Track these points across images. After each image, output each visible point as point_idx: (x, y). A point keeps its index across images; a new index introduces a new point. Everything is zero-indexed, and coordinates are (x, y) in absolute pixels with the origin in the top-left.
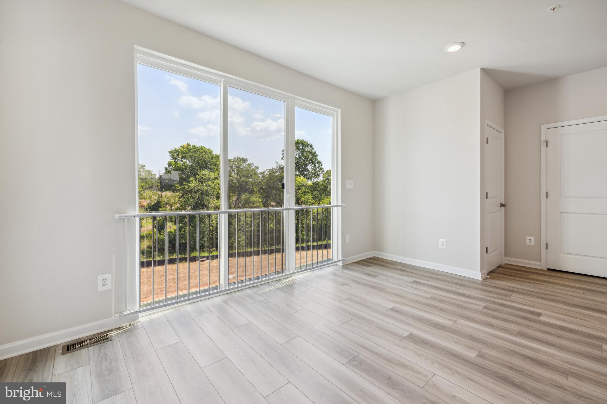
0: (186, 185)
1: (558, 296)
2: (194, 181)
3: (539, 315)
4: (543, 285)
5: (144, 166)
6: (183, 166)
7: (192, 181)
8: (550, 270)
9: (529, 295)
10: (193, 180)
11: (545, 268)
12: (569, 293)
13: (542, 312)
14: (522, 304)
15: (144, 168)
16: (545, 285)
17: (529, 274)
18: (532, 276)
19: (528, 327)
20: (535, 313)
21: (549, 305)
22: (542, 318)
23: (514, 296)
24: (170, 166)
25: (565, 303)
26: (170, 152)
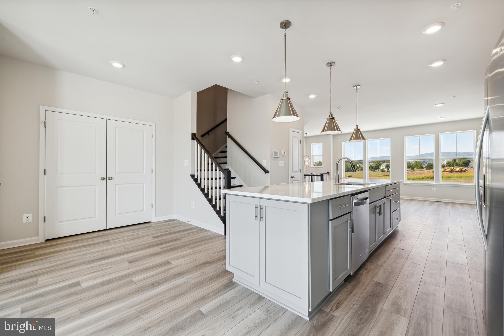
1: (75, 260)
3: (78, 284)
4: (55, 256)
8: (47, 240)
9: (53, 271)
11: (42, 240)
12: (79, 254)
13: (78, 280)
14: (55, 283)
16: (56, 255)
17: (33, 252)
18: (37, 253)
19: (81, 300)
20: (74, 285)
21: (77, 271)
22: (84, 285)
23: (42, 280)
25: (84, 263)
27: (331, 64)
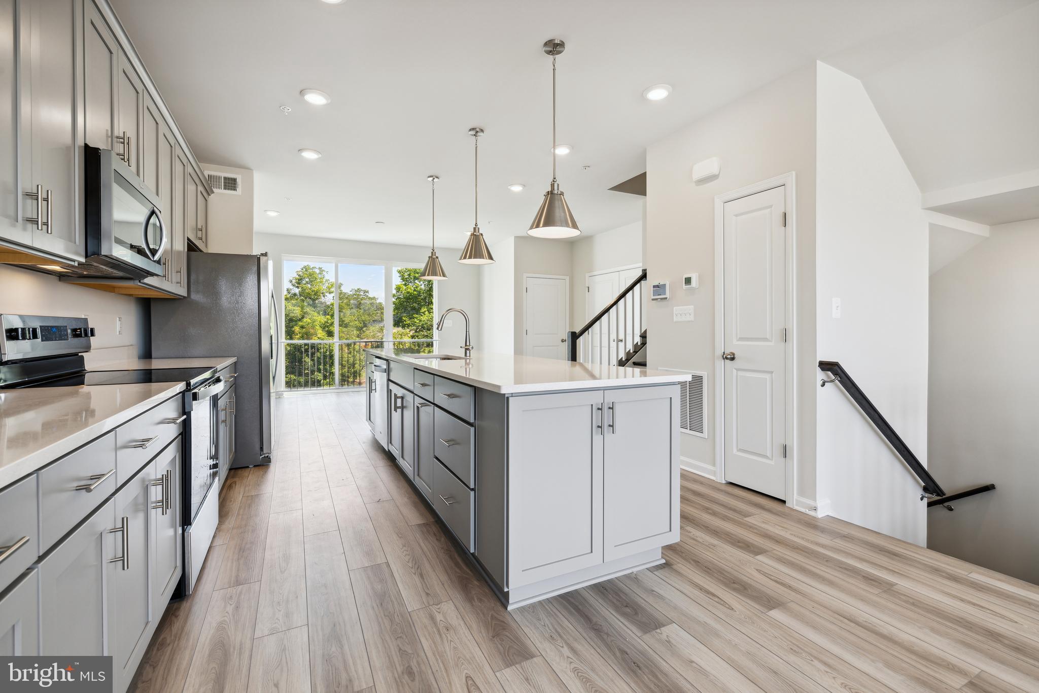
0: (416, 318)
2: (427, 313)
5: (368, 292)
6: (415, 290)
7: (424, 313)
10: (425, 311)
15: (367, 294)
24: (398, 292)
26: (399, 272)
27: (476, 131)
